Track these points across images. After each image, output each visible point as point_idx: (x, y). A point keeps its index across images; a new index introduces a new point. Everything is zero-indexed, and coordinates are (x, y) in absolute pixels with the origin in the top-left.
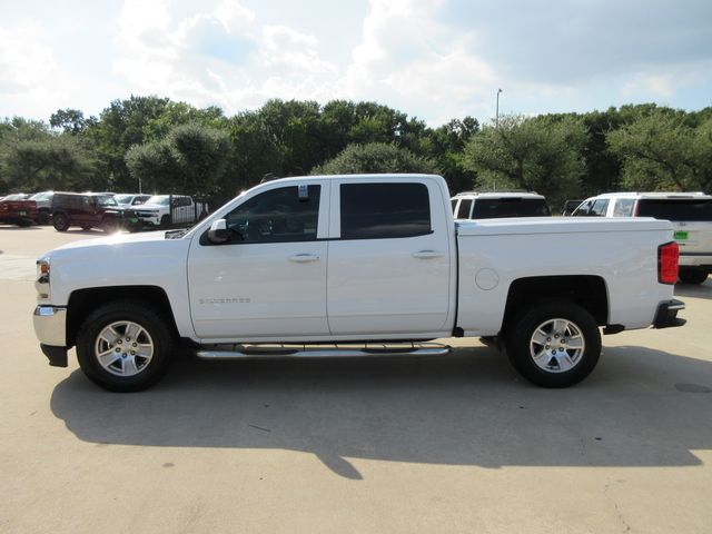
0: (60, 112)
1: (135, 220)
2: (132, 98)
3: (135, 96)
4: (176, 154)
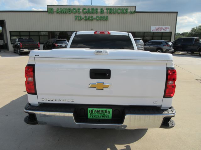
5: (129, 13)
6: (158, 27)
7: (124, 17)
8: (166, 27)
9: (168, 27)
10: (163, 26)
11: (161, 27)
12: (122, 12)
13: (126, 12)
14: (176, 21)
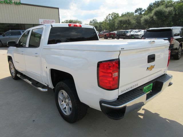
0: (137, 9)
1: (133, 37)
2: (155, 2)
3: (156, 1)
4: (155, 17)
5: (14, 4)
6: (45, 20)
7: (8, 8)
8: (52, 20)
9: (53, 20)
10: (50, 19)
11: (48, 20)
12: (6, 2)
13: (10, 3)
14: (59, 16)
